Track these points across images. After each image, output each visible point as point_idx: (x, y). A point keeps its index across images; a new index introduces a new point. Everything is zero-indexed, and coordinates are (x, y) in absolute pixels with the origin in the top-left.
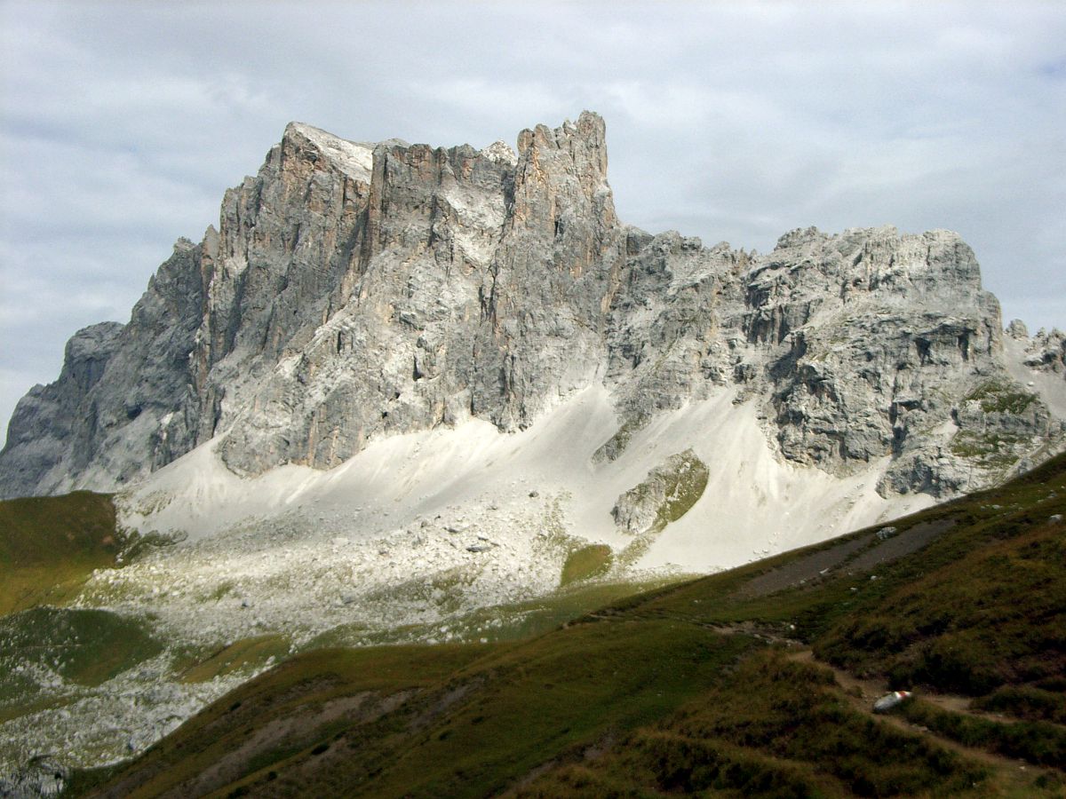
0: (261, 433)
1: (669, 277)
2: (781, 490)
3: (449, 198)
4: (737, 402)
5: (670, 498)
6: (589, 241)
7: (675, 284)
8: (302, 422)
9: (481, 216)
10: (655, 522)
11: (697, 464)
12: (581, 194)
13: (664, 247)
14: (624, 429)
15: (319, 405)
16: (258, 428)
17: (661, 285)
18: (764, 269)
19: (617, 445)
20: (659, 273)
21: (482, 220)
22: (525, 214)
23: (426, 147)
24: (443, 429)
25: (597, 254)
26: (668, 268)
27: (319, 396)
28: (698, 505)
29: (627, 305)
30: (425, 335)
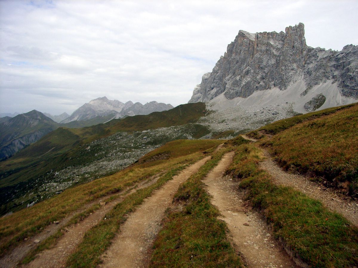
0: (233, 91)
1: (318, 57)
2: (342, 102)
3: (271, 42)
4: (333, 83)
5: (317, 104)
6: (300, 50)
7: (319, 58)
8: (240, 89)
9: (277, 45)
10: (313, 109)
11: (323, 96)
12: (299, 40)
13: (317, 50)
14: (307, 89)
15: (244, 85)
16: (232, 90)
17: (316, 58)
18: (340, 54)
19: (306, 92)
20: (315, 56)
21: (277, 46)
22: (286, 45)
23: (266, 32)
24: (268, 90)
25: (302, 52)
26: (318, 55)
27: (244, 83)
28: (323, 105)
29: (308, 63)
30: (265, 71)
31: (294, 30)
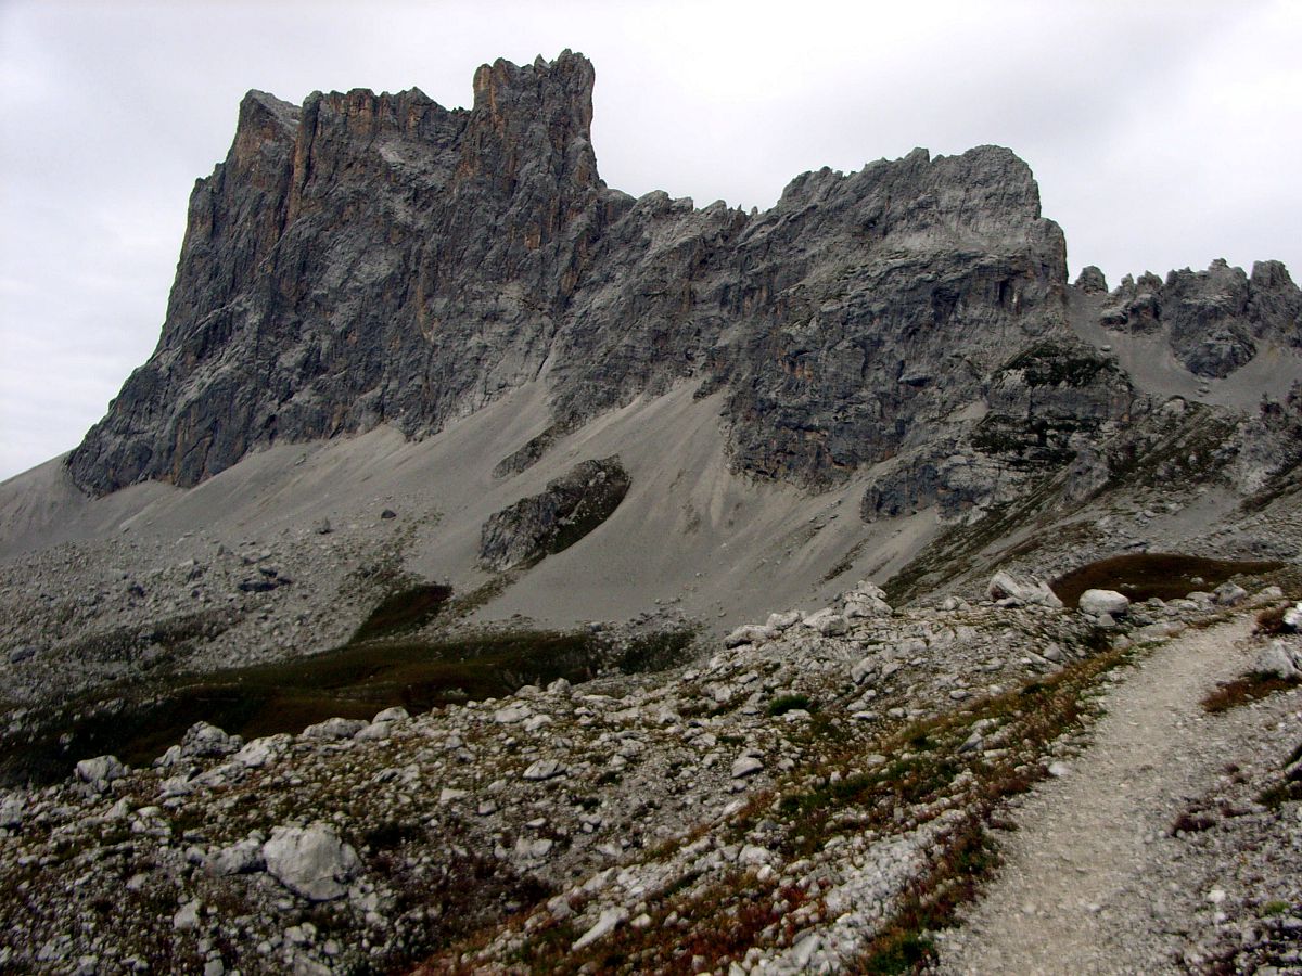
0: (119, 440)
1: (647, 245)
2: (724, 513)
3: (382, 150)
4: (699, 395)
5: (563, 521)
6: (554, 204)
7: (652, 252)
8: (169, 427)
9: (425, 172)
11: (617, 473)
12: (548, 146)
13: (645, 211)
14: (546, 434)
15: (190, 404)
16: (117, 433)
17: (634, 255)
20: (634, 240)
21: (423, 178)
22: (472, 167)
23: (368, 92)
24: (341, 438)
25: (561, 220)
26: (646, 235)
27: (192, 393)
28: (598, 531)
29: (592, 283)
30: (335, 319)
31: (525, 89)
